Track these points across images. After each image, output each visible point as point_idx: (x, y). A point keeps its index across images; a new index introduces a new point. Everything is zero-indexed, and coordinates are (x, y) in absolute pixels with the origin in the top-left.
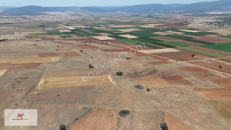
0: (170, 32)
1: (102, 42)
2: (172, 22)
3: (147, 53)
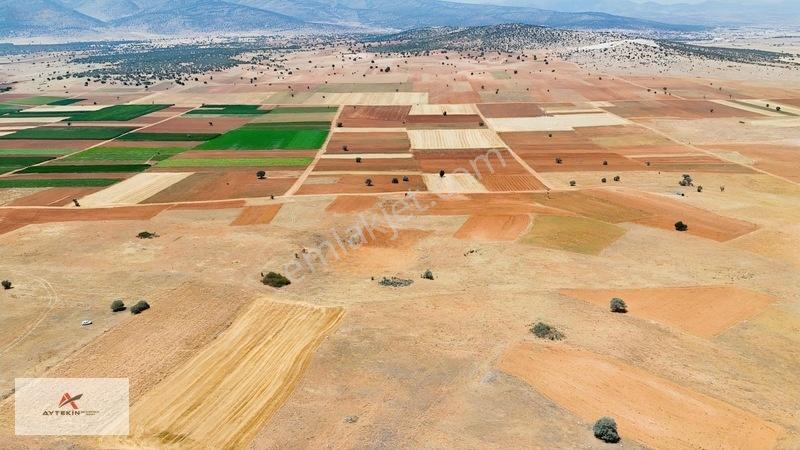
3: (124, 204)
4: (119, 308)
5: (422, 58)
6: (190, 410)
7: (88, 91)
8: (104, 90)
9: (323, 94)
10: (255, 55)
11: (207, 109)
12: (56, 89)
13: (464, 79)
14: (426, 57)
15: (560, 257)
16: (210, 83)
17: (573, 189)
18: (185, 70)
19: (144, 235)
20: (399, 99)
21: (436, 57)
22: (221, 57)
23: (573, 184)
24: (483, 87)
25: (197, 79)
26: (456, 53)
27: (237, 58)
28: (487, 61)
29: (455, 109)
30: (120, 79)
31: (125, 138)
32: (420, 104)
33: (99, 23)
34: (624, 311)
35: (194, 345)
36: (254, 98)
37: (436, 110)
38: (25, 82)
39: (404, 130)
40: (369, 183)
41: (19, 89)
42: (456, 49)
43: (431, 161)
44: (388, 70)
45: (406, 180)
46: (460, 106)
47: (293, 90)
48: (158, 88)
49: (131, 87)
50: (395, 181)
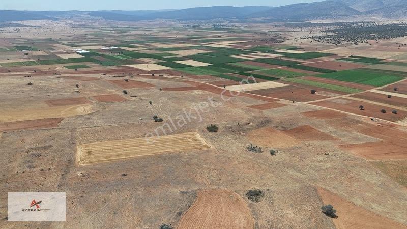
0: (260, 53)
4: (155, 118)
6: (106, 150)
12: (297, 43)
16: (373, 45)
18: (369, 37)
25: (368, 43)
34: (334, 216)
36: (386, 55)
38: (292, 39)
45: (395, 112)
48: (341, 46)
49: (329, 44)
50: (384, 112)
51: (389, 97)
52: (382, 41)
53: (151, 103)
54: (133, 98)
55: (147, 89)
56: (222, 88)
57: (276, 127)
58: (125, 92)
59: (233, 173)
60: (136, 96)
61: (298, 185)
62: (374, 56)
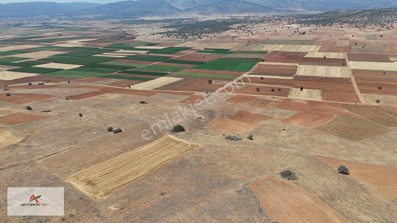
0: (121, 51)
1: (30, 84)
2: (102, 34)
3: (148, 89)
4: (110, 130)
5: (327, 27)
6: (105, 175)
7: (162, 40)
8: (168, 40)
9: (263, 45)
10: (240, 25)
11: (207, 50)
12: (150, 39)
13: (347, 39)
14: (329, 27)
15: (333, 139)
16: (213, 38)
17: (377, 104)
18: (205, 32)
19: (142, 102)
20: (303, 48)
21: (336, 27)
22: (224, 26)
23: (378, 101)
24: (356, 44)
25: (208, 36)
26: (348, 25)
27: (231, 26)
28: (367, 29)
29: (333, 55)
30: (176, 35)
31: (166, 62)
32: (313, 51)
33: (180, 11)
34: (347, 174)
35: (125, 150)
36: (229, 46)
37: (321, 55)
38: (141, 35)
39: (297, 64)
40: (258, 90)
41: (138, 39)
42: (349, 22)
43: (301, 82)
44: (304, 33)
45: (280, 90)
46: (337, 54)
47: (249, 42)
48: (190, 40)
49: (179, 39)
50: (273, 90)
51: (262, 78)
52: (217, 35)
53: (81, 115)
54: (49, 113)
55: (51, 101)
56: (128, 88)
57: (223, 116)
58: (29, 108)
59: (249, 163)
60: (50, 111)
61: (300, 158)
62: (221, 48)
